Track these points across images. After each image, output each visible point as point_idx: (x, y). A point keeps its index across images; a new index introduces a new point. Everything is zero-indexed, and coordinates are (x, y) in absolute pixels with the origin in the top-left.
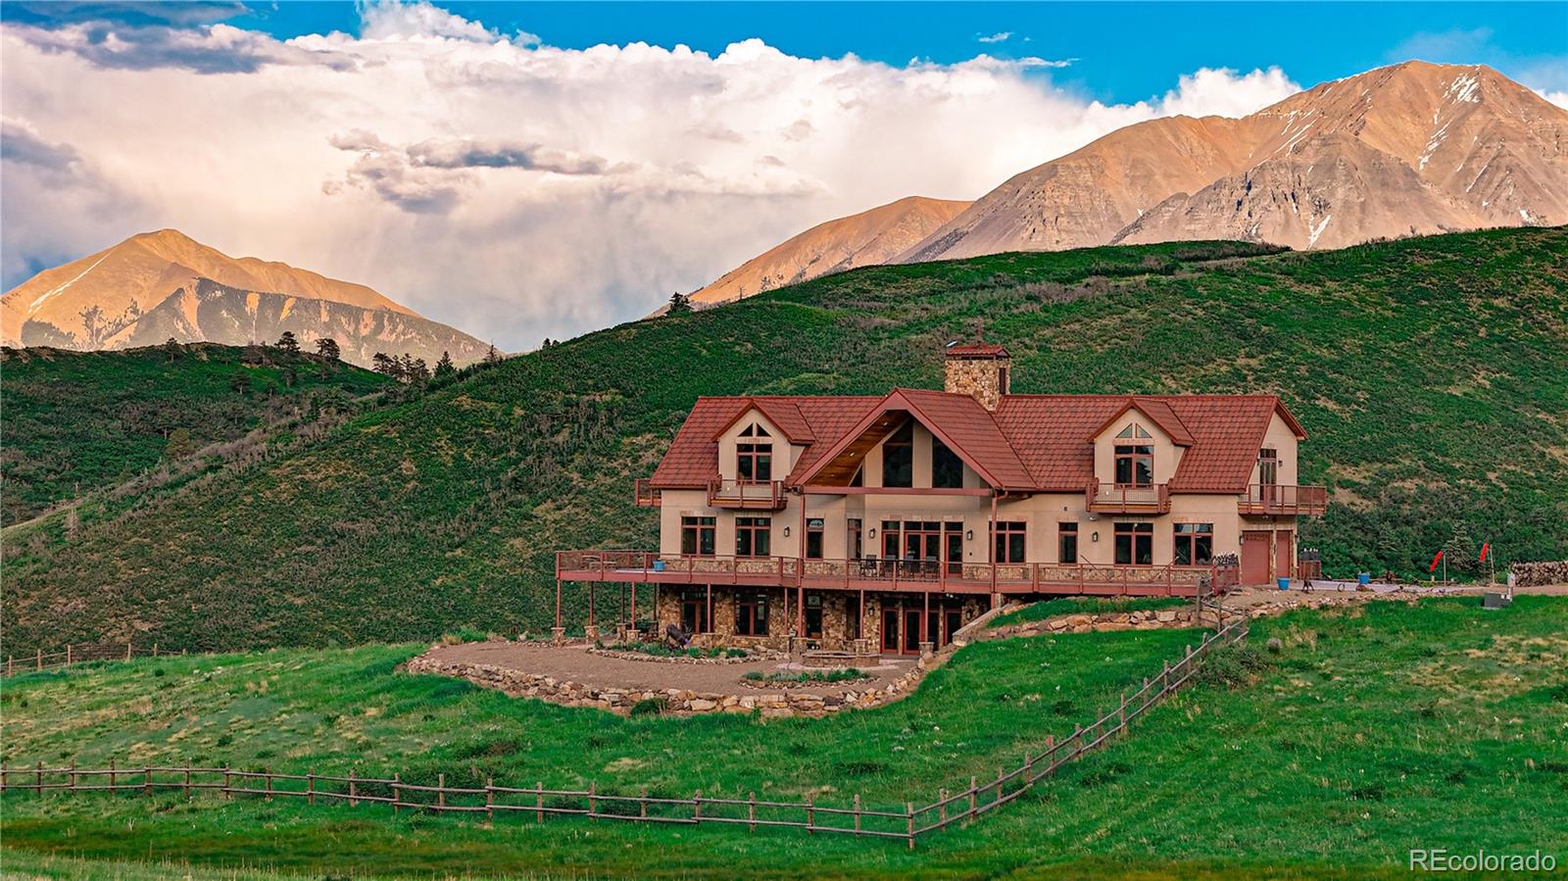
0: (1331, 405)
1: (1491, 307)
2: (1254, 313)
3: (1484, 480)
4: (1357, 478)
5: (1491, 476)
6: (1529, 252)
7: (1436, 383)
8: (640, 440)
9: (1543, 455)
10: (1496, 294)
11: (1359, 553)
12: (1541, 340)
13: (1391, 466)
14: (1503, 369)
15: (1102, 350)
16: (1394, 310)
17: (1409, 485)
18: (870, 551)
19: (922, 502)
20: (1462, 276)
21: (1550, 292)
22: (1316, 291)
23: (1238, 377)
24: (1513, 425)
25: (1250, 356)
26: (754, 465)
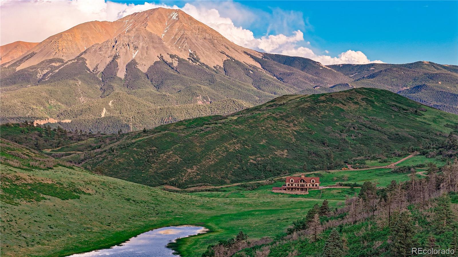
0: (247, 147)
2: (233, 132)
3: (268, 158)
4: (253, 158)
5: (269, 157)
6: (265, 119)
7: (259, 142)
8: (162, 155)
9: (275, 153)
10: (263, 127)
11: (256, 169)
12: (270, 134)
13: (256, 156)
14: (266, 139)
15: (215, 139)
16: (250, 130)
17: (259, 159)
18: (299, 186)
19: (302, 183)
20: (257, 123)
21: (270, 126)
22: (238, 127)
23: (234, 143)
24: (270, 149)
25: (235, 139)
26: (292, 181)
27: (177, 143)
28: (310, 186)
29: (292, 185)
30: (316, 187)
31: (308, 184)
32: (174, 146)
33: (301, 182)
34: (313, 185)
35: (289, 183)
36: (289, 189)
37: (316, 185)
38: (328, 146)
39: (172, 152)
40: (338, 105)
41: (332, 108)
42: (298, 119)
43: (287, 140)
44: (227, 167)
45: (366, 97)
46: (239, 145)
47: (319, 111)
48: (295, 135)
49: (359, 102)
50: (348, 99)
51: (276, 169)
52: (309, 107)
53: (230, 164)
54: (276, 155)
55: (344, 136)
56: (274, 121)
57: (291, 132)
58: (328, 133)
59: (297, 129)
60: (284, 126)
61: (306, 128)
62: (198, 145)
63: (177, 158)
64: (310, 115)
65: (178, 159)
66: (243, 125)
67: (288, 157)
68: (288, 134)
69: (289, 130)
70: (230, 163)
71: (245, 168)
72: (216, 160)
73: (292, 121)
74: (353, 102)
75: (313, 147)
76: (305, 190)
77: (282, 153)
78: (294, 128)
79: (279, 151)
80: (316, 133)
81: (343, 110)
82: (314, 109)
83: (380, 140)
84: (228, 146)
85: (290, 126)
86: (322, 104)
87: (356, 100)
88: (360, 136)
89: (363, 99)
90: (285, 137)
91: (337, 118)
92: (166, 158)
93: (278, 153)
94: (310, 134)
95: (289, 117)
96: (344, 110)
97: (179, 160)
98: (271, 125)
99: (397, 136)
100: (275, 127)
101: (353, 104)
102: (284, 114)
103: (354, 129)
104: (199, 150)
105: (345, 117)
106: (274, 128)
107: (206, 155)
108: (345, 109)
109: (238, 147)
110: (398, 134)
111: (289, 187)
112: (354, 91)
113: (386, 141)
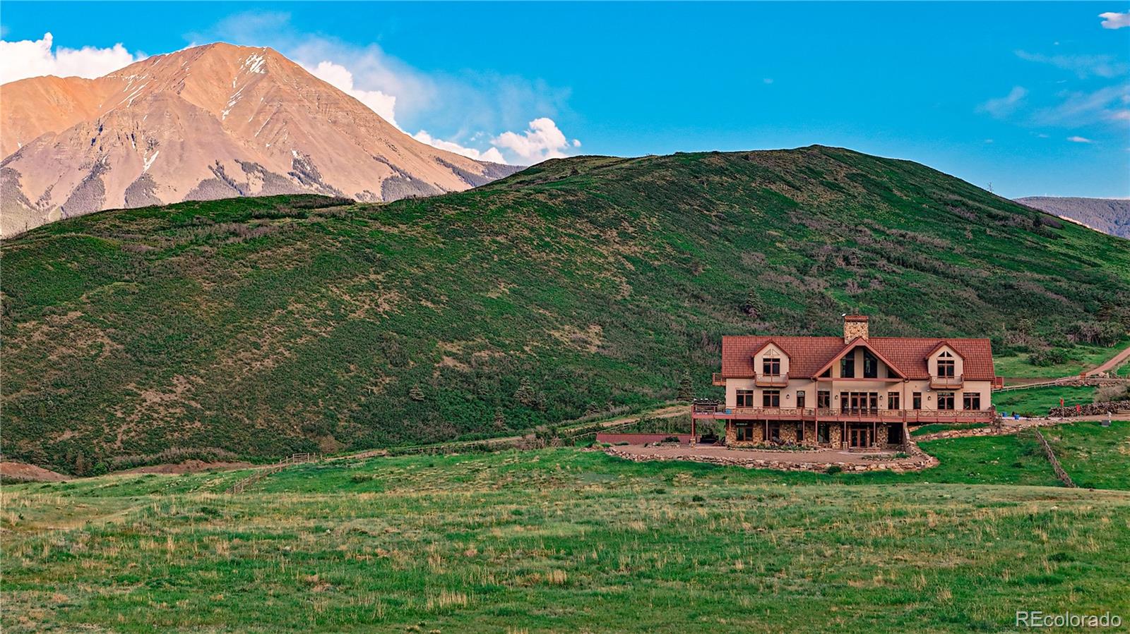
0: (429, 304)
1: (496, 242)
2: (370, 246)
3: (523, 351)
4: (454, 350)
5: (527, 349)
6: (508, 207)
7: (481, 291)
8: (30, 325)
9: (550, 336)
10: (497, 234)
11: (470, 397)
12: (528, 263)
13: (471, 343)
14: (514, 282)
15: (290, 268)
16: (443, 243)
17: (484, 354)
18: (836, 405)
19: (859, 384)
20: (474, 222)
21: (526, 233)
22: (396, 231)
23: (373, 286)
24: (529, 317)
25: (376, 273)
26: (771, 367)
27: (111, 279)
28: (917, 404)
29: (772, 398)
30: (970, 416)
31: (907, 391)
32: (92, 288)
33: (848, 372)
34: (946, 403)
35: (744, 385)
36: (745, 429)
37: (972, 402)
38: (763, 319)
39: (79, 314)
40: (773, 187)
41: (751, 193)
42: (637, 216)
43: (596, 289)
44: (334, 384)
45: (859, 172)
46: (394, 295)
47: (707, 200)
48: (627, 274)
49: (842, 185)
50: (805, 173)
51: (562, 400)
52: (673, 182)
53: (348, 371)
54: (557, 342)
55: (817, 284)
56: (544, 216)
57: (611, 259)
58: (755, 274)
59: (635, 252)
60: (582, 238)
61: (669, 249)
62: (207, 286)
63: (99, 340)
64: (678, 211)
65: (102, 345)
66: (417, 224)
67: (606, 352)
68: (600, 268)
69: (605, 253)
70: (352, 367)
71: (417, 390)
72: (287, 354)
73: (615, 223)
74: (822, 183)
75: (703, 318)
76: (883, 436)
77: (581, 335)
78: (621, 249)
79: (567, 327)
80: (708, 271)
81: (793, 205)
82: (691, 192)
83: (952, 302)
84: (347, 298)
85: (606, 240)
86: (717, 179)
87: (830, 179)
88: (875, 285)
89: (852, 177)
90: (589, 279)
91: (776, 228)
92: (44, 338)
93: (565, 334)
94: (689, 271)
95: (599, 208)
96: (797, 204)
97: (108, 348)
98: (532, 230)
99: (1010, 292)
100: (547, 239)
101: (822, 188)
102: (582, 196)
103: (848, 263)
104: (206, 309)
105: (804, 225)
106: (543, 240)
107: (239, 329)
108: (799, 200)
109: (389, 302)
110: (1011, 287)
111: (745, 414)
112: (816, 151)
113: (975, 308)
